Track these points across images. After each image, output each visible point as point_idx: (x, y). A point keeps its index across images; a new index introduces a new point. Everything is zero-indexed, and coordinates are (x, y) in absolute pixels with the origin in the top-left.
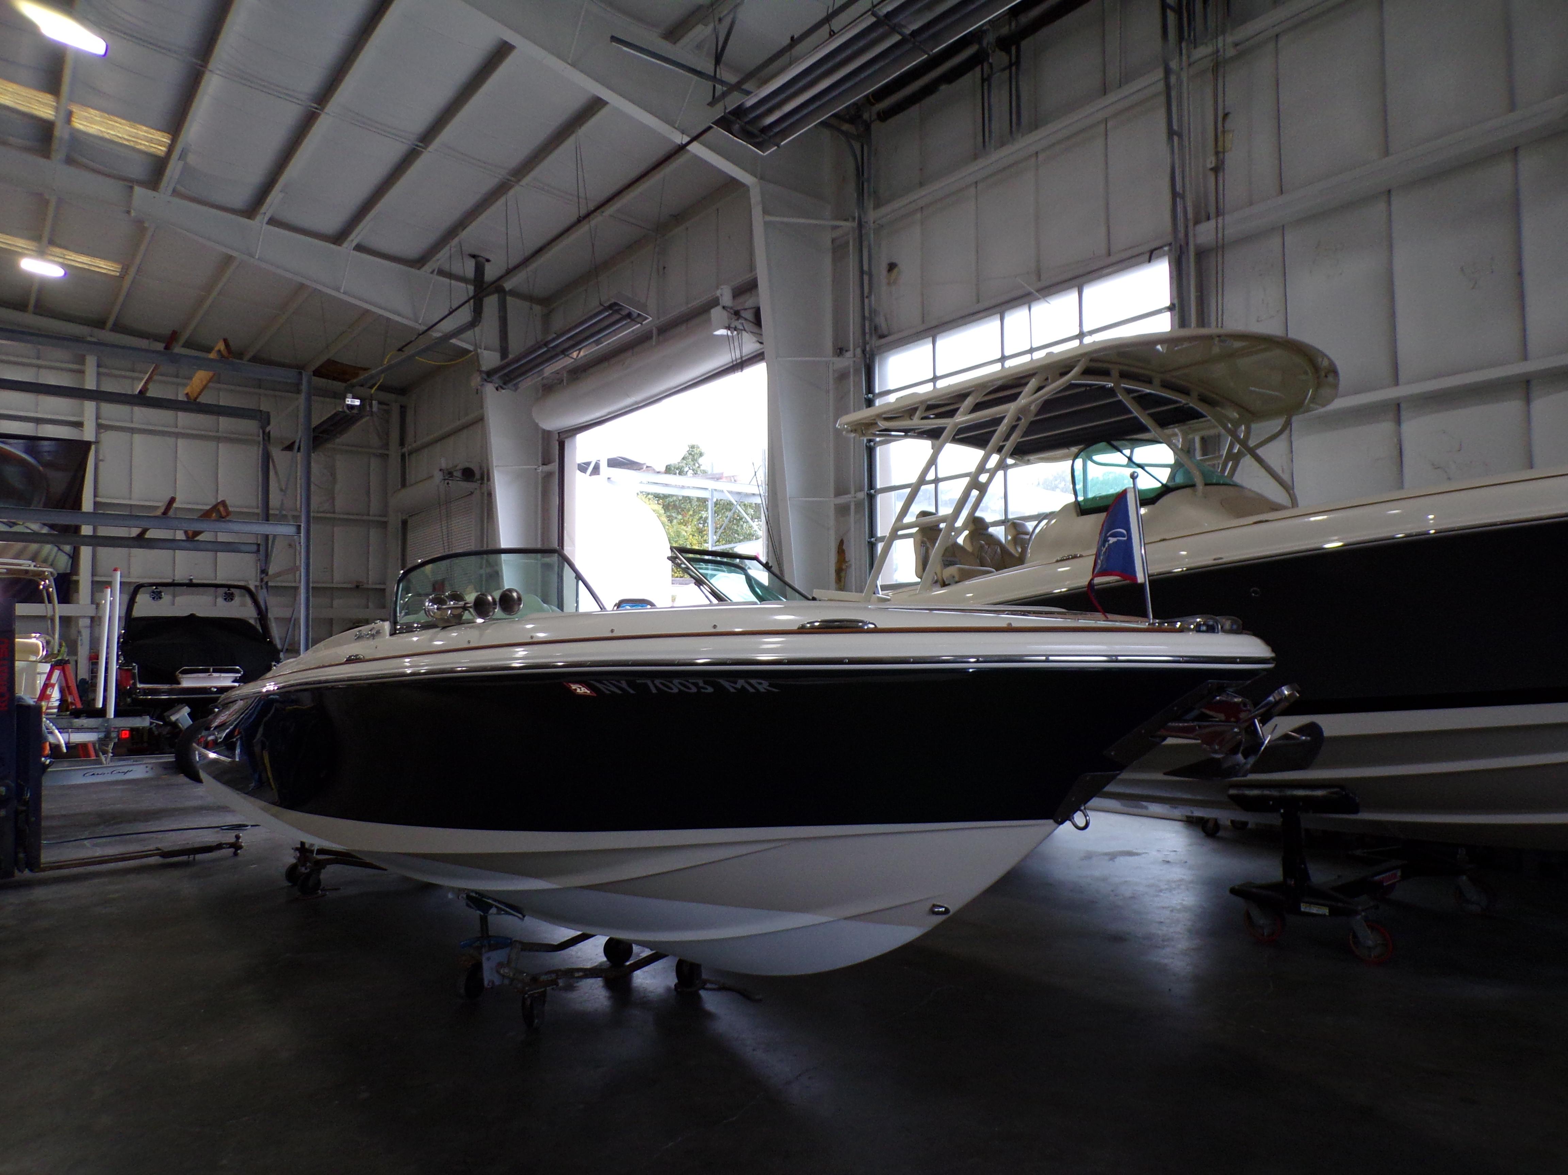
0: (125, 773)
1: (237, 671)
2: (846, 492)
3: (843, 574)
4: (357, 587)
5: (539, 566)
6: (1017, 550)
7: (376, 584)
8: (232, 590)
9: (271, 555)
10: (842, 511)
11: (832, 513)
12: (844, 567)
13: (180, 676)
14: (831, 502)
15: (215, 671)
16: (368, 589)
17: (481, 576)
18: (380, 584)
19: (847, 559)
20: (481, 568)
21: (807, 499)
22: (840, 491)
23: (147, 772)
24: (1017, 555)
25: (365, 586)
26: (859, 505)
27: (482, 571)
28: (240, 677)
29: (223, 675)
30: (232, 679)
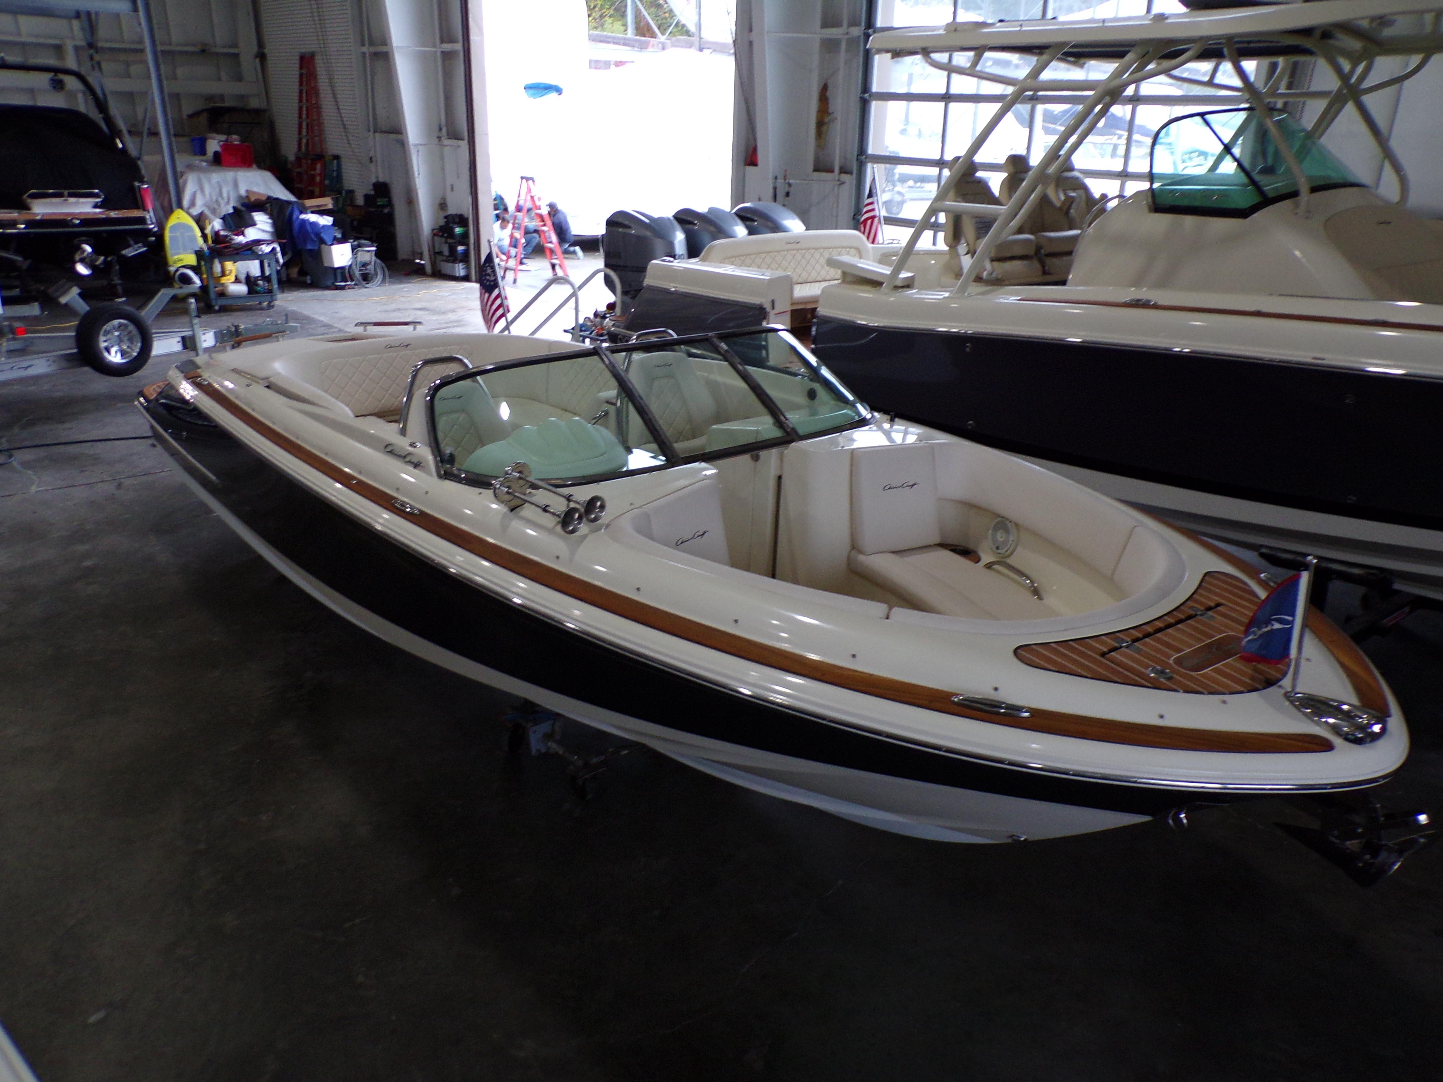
0: (26, 368)
1: (96, 196)
2: (837, 24)
3: (824, 128)
4: (203, 51)
5: (439, 54)
6: (1058, 195)
7: (224, 47)
8: (61, 76)
9: (97, 24)
10: (830, 46)
11: (816, 46)
12: (826, 120)
13: (29, 200)
14: (816, 34)
15: (71, 195)
16: (217, 54)
17: (364, 54)
18: (230, 47)
19: (830, 111)
20: (363, 45)
21: (790, 35)
22: (829, 21)
23: (49, 366)
24: (1058, 204)
25: (213, 50)
26: (852, 42)
27: (365, 49)
28: (102, 202)
29: (82, 200)
30: (91, 205)
